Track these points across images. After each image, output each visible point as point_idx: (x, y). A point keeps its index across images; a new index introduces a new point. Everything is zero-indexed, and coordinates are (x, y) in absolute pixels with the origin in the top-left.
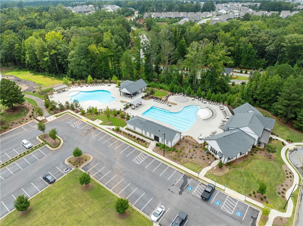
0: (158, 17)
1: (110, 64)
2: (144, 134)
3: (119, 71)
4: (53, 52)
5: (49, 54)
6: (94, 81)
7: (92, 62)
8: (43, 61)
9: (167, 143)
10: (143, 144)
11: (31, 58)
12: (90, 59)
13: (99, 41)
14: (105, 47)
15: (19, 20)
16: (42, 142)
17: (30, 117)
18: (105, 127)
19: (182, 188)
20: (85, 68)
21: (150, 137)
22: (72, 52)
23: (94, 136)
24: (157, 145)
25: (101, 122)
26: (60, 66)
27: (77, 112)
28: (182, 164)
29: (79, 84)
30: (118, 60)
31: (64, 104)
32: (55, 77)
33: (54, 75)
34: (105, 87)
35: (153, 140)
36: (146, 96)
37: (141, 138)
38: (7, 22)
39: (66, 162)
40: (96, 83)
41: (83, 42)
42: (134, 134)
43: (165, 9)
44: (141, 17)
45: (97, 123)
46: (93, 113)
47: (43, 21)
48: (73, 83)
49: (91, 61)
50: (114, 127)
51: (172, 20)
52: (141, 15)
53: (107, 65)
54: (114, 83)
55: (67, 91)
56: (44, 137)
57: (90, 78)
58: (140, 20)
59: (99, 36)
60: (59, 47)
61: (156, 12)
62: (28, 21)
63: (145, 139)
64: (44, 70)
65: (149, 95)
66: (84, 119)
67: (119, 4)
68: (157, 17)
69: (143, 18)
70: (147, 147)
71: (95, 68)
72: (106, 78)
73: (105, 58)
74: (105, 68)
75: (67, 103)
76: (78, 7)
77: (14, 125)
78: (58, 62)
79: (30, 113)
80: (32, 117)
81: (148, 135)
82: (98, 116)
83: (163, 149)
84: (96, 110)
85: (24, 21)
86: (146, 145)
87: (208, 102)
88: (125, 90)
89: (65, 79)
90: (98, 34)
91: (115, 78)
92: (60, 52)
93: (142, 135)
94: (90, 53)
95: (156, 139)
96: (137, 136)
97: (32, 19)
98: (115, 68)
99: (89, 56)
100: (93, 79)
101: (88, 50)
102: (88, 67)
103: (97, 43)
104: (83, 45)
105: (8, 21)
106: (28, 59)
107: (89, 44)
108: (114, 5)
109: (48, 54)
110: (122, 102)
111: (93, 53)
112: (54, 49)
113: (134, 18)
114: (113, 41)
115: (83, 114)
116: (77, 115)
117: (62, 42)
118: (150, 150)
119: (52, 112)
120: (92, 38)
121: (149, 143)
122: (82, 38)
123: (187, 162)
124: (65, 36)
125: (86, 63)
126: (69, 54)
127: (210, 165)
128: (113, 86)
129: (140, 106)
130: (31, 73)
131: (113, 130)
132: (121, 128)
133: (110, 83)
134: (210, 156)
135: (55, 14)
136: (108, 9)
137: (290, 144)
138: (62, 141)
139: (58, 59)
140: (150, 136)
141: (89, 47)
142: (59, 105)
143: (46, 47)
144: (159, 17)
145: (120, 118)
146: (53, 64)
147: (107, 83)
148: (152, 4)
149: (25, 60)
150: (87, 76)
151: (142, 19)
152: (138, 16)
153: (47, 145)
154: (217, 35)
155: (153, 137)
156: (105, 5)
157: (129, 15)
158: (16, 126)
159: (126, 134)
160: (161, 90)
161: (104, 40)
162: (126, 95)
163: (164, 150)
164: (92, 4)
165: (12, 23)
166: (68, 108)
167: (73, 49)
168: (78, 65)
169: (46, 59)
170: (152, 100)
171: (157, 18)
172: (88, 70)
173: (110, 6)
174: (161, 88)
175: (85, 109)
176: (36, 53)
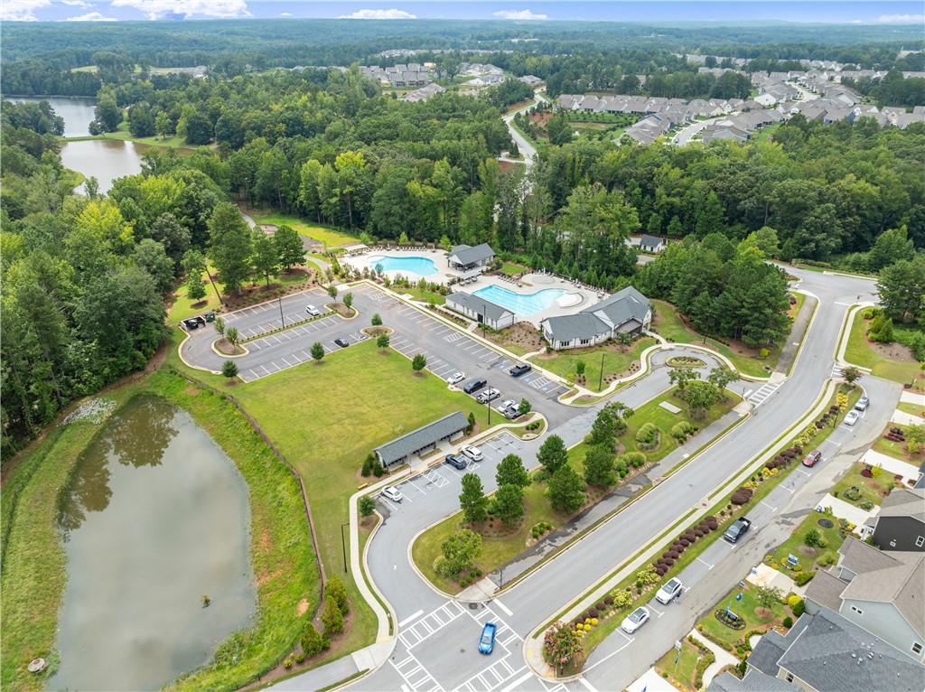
0: (589, 109)
1: (442, 217)
2: (466, 313)
3: (457, 230)
4: (348, 189)
5: (341, 193)
6: (409, 243)
7: (410, 211)
8: (329, 204)
9: (492, 324)
10: (461, 323)
11: (308, 198)
12: (407, 205)
13: (425, 175)
14: (435, 187)
15: (270, 110)
16: (331, 310)
17: (314, 282)
18: (416, 303)
19: (492, 366)
20: (397, 219)
21: (472, 317)
22: (380, 192)
23: (399, 310)
24: (479, 326)
25: (411, 297)
26: (356, 214)
27: (380, 283)
28: (504, 347)
29: (385, 247)
30: (456, 211)
31: (361, 271)
32: (345, 232)
33: (343, 229)
34: (427, 253)
35: (476, 321)
36: (487, 271)
37: (461, 317)
38: (248, 115)
39: (362, 331)
40: (413, 246)
41: (399, 176)
42: (452, 313)
44: (546, 108)
45: (406, 297)
46: (403, 285)
47: (319, 115)
48: (376, 244)
49: (409, 209)
50: (428, 304)
51: (622, 119)
53: (436, 218)
54: (443, 248)
55: (365, 254)
56: (334, 306)
57: (404, 236)
58: (542, 115)
59: (427, 166)
60: (358, 181)
61: (591, 93)
62: (288, 114)
63: (465, 319)
64: (326, 219)
65: (495, 270)
66: (388, 292)
67: (503, 61)
68: (586, 109)
69: (550, 109)
70: (466, 328)
71: (414, 221)
72: (431, 241)
73: (433, 206)
74: (432, 223)
75: (366, 269)
76: (398, 69)
77: (293, 290)
78: (353, 206)
79: (312, 278)
80: (316, 284)
81: (470, 315)
82: (409, 290)
83: (485, 330)
84: (407, 282)
85: (281, 113)
86: (465, 325)
87: (583, 287)
88: (455, 259)
89: (364, 235)
90: (426, 162)
91: (445, 239)
92: (360, 191)
93: (463, 315)
94: (408, 194)
95: (480, 318)
96: (456, 315)
97: (297, 109)
98: (450, 223)
99: (406, 199)
100: (409, 240)
101: (405, 190)
102: (402, 218)
103: (423, 178)
104: (398, 181)
105: (247, 112)
106: (302, 198)
107: (409, 180)
108: (489, 65)
109: (338, 193)
110: (448, 275)
111: (414, 196)
112: (350, 184)
113: (530, 108)
114: (450, 176)
115: (388, 285)
116: (380, 286)
117: (363, 172)
118: (468, 331)
119: (344, 280)
120: (416, 169)
121: (470, 324)
122: (398, 170)
123: (511, 345)
124: (368, 162)
125: (400, 211)
126: (375, 195)
127: (538, 350)
128: (441, 252)
129: (475, 284)
130: (303, 223)
131: (426, 307)
132: (436, 306)
133: (436, 248)
134: (543, 342)
135: (344, 97)
136: (473, 78)
137: (667, 344)
138: (357, 313)
139: (353, 202)
140: (473, 315)
141: (408, 186)
142: (355, 272)
143: (337, 180)
144: (592, 110)
145: (439, 294)
146: (344, 210)
147: (431, 247)
149: (295, 199)
150: (399, 235)
151: (548, 113)
153: (337, 314)
155: (476, 317)
156: (466, 64)
157: (518, 101)
158: (295, 292)
159: (442, 312)
160: (518, 265)
161: (435, 175)
162: (458, 266)
163: (486, 332)
164: (433, 61)
165: (256, 118)
166: (366, 277)
167: (381, 187)
168: (386, 214)
169: (334, 200)
170: (497, 276)
171: (586, 113)
172: (402, 224)
173: (478, 69)
174: (519, 262)
175: (392, 279)
176: (319, 188)
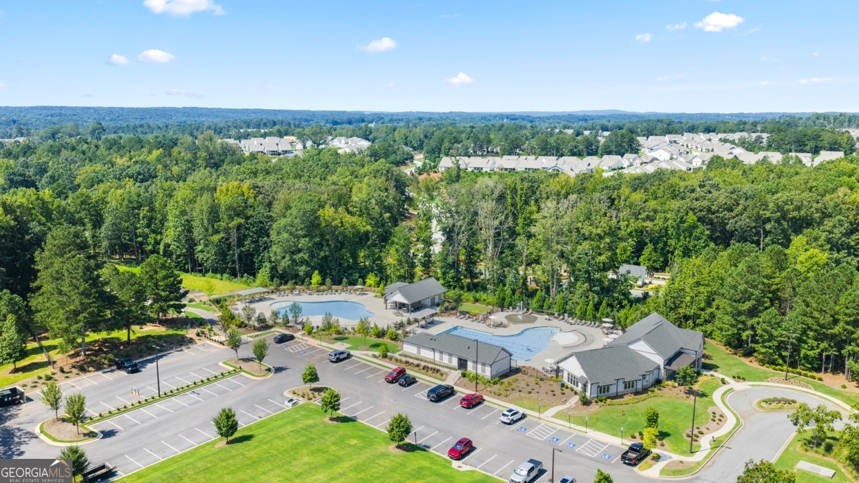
0: (478, 168)
2: (438, 360)
5: (226, 227)
8: (207, 243)
9: (484, 371)
10: (435, 375)
11: (177, 239)
13: (342, 200)
18: (356, 353)
20: (305, 257)
21: (450, 365)
22: (282, 222)
24: (464, 376)
25: (348, 345)
27: (296, 331)
28: (509, 401)
29: (292, 291)
33: (226, 276)
34: (351, 297)
35: (456, 370)
37: (431, 366)
39: (286, 394)
40: (329, 289)
41: (308, 202)
42: (415, 362)
43: (499, 148)
44: (430, 168)
45: (341, 347)
46: (332, 331)
48: (277, 289)
50: (376, 352)
52: (432, 164)
54: (370, 291)
55: (270, 299)
57: (317, 277)
58: (428, 174)
59: (338, 192)
60: (250, 212)
61: (475, 156)
63: (439, 368)
66: (313, 341)
68: (475, 168)
69: (436, 169)
70: (443, 380)
75: (275, 313)
81: (446, 362)
84: (338, 327)
86: (442, 376)
87: (579, 323)
88: (397, 299)
90: (338, 189)
91: (371, 279)
92: (252, 224)
93: (434, 363)
94: (321, 223)
95: (462, 364)
96: (423, 364)
97: (148, 163)
99: (318, 230)
100: (324, 281)
101: (317, 218)
102: (312, 254)
103: (336, 206)
104: (308, 207)
107: (321, 206)
108: (355, 138)
109: (221, 229)
111: (328, 225)
112: (238, 215)
113: (413, 169)
115: (310, 333)
116: (297, 335)
117: (253, 203)
118: (447, 383)
119: (242, 330)
120: (326, 196)
121: (447, 374)
124: (259, 193)
125: (309, 245)
127: (564, 402)
128: (369, 294)
131: (375, 356)
132: (390, 354)
134: (565, 391)
137: (738, 383)
138: (273, 369)
140: (450, 361)
141: (320, 212)
142: (259, 319)
144: (482, 169)
145: (388, 340)
148: (463, 136)
150: (309, 277)
151: (435, 172)
152: (425, 165)
153: (243, 373)
154: (613, 197)
155: (455, 364)
156: (330, 137)
159: (401, 361)
160: (477, 304)
161: (354, 199)
162: (401, 306)
163: (477, 383)
166: (276, 324)
167: (282, 216)
168: (291, 250)
171: (476, 171)
172: (313, 263)
173: (343, 141)
174: (477, 301)
176: (194, 224)
